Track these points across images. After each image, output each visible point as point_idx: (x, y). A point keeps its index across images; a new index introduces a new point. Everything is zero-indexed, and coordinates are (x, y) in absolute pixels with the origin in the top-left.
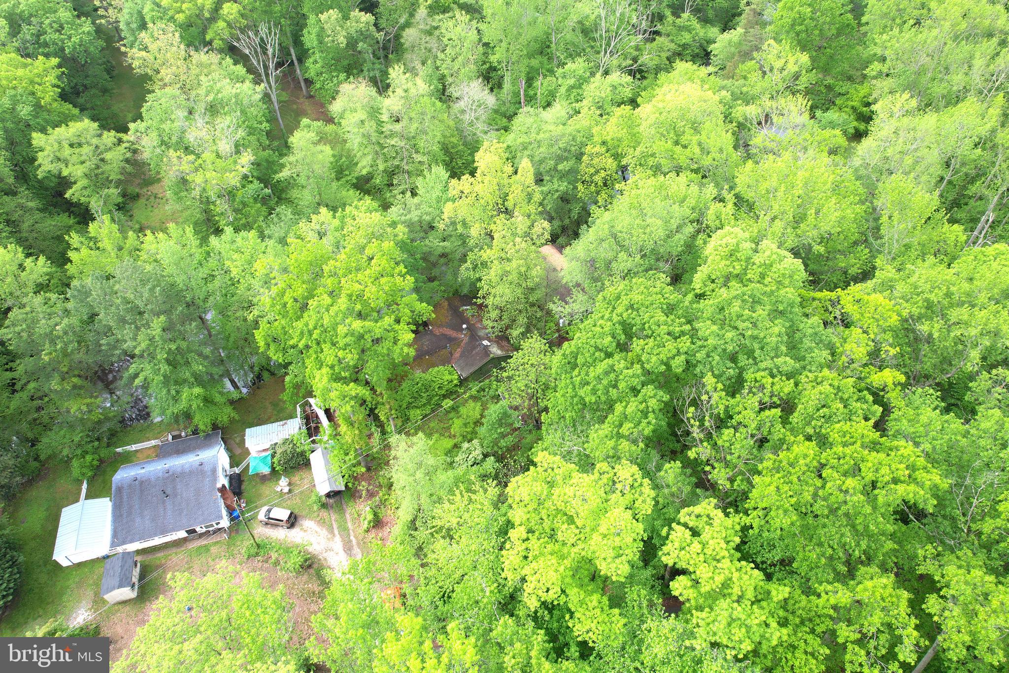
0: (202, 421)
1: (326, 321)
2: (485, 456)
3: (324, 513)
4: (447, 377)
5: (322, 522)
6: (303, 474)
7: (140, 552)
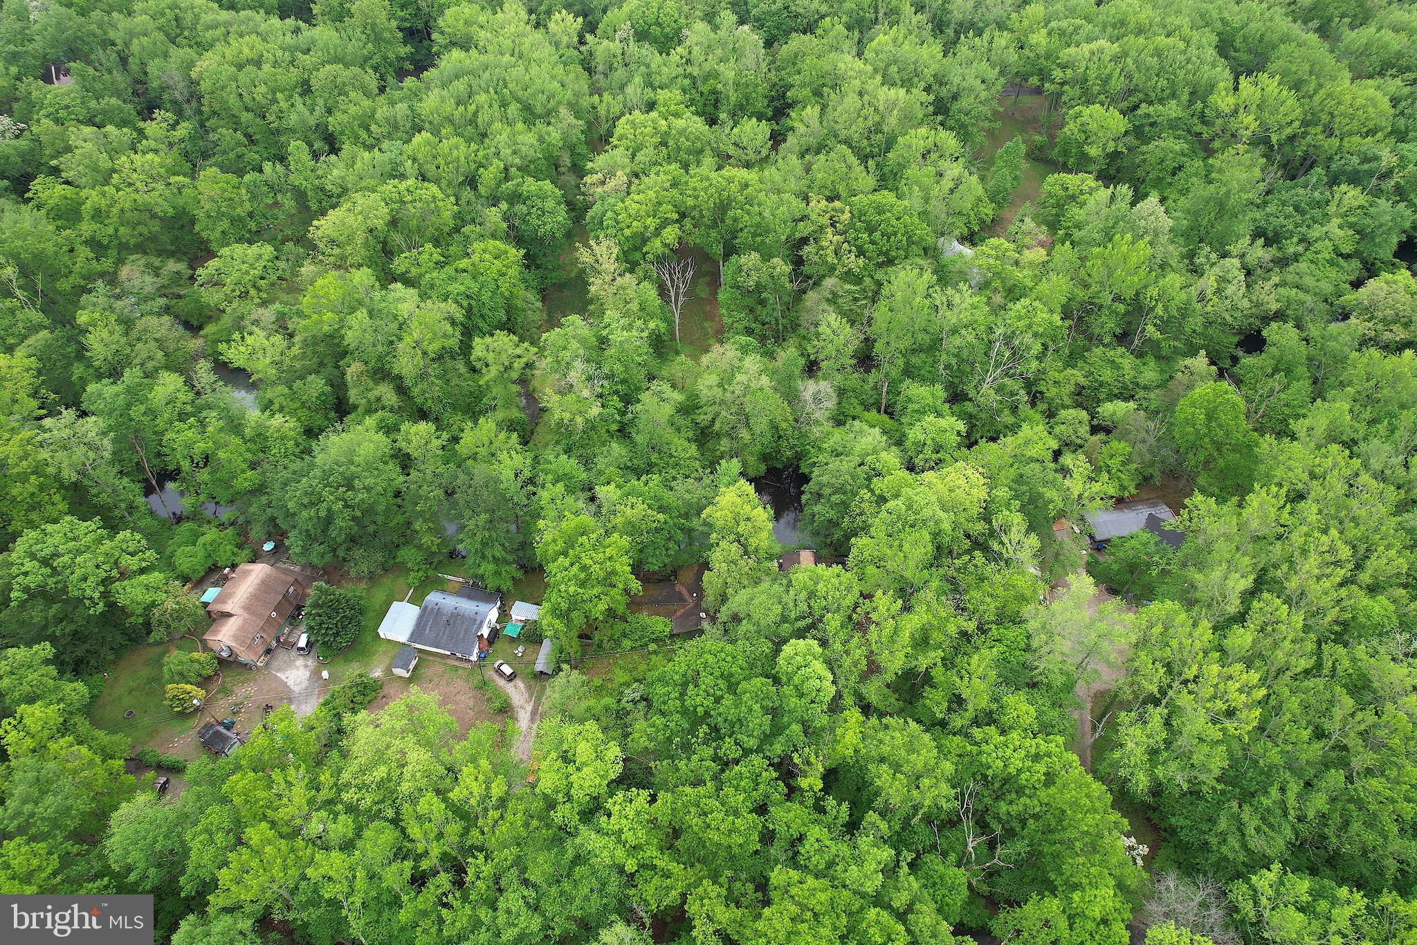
2: (644, 699)
3: (532, 682)
4: (660, 627)
5: (529, 688)
6: (535, 647)
7: (420, 651)
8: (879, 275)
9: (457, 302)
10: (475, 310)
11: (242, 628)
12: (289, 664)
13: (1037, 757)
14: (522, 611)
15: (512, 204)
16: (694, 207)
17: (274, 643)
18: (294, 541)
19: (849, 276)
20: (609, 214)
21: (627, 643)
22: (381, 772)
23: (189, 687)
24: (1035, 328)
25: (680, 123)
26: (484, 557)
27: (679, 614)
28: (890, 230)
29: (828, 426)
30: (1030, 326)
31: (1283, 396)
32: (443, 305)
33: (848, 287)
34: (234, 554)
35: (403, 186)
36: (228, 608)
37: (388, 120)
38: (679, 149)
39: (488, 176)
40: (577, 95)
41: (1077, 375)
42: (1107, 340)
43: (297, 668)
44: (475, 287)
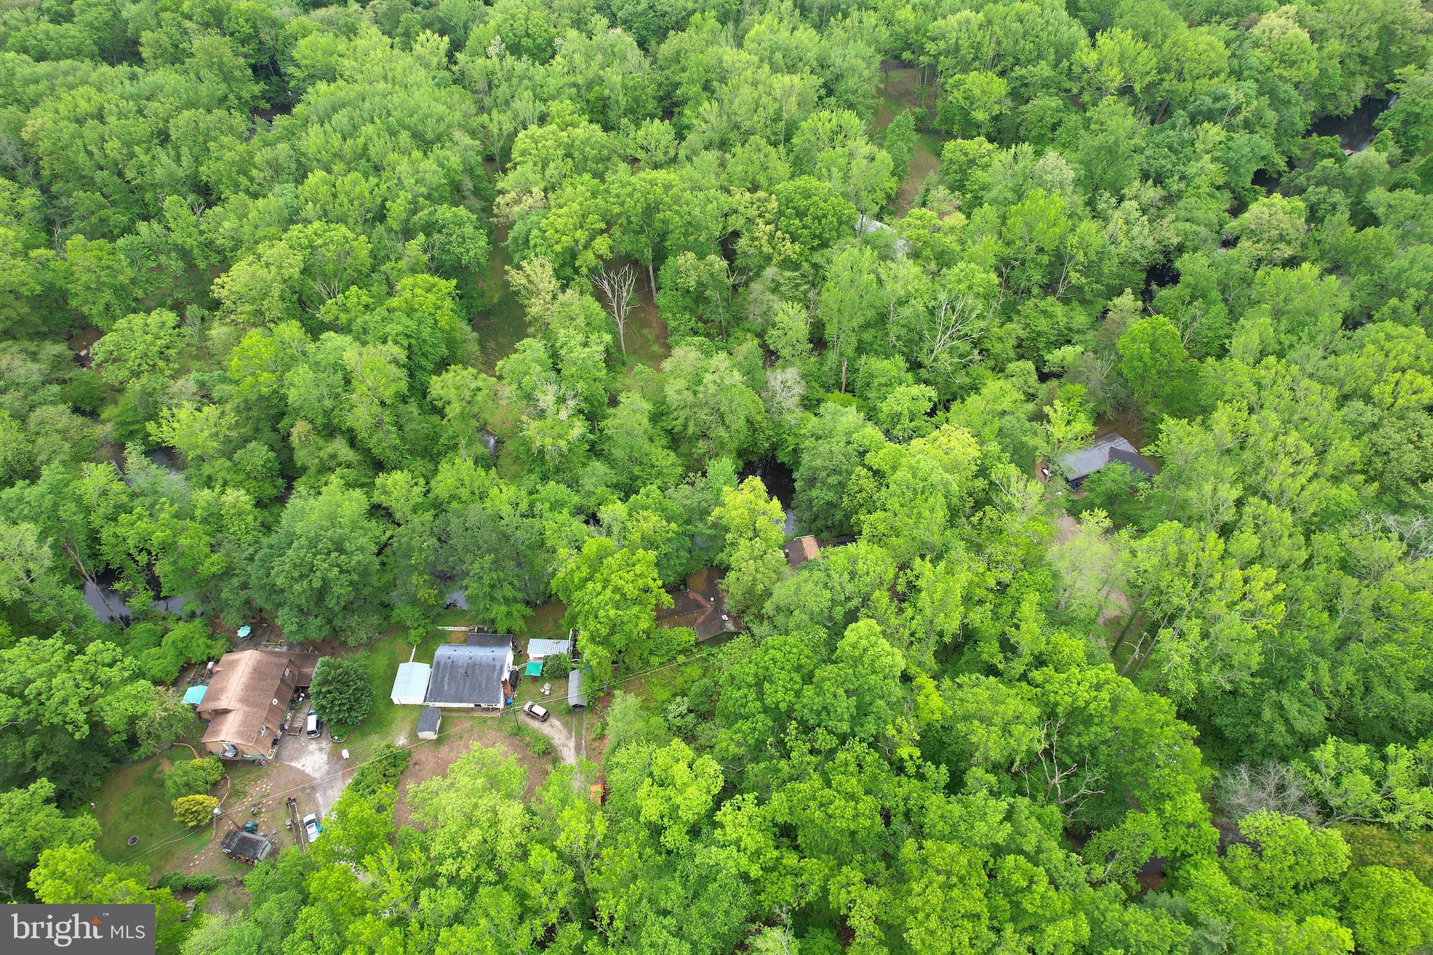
0: (502, 627)
1: (595, 602)
2: (690, 711)
3: (568, 718)
4: (686, 638)
5: (566, 724)
6: (562, 681)
7: (443, 709)
8: (817, 258)
9: (396, 343)
10: (416, 349)
11: (245, 723)
12: (302, 751)
13: (1098, 687)
14: (539, 649)
15: (428, 235)
16: (619, 215)
17: (279, 733)
18: (285, 620)
19: (788, 264)
20: (535, 232)
21: (655, 660)
22: (475, 836)
23: (199, 797)
24: (976, 289)
25: (579, 132)
26: (493, 599)
27: (700, 621)
28: (820, 213)
29: (799, 413)
30: (970, 288)
31: (1204, 320)
32: (385, 348)
33: (788, 274)
34: (209, 647)
35: (310, 230)
36: (223, 704)
37: (269, 163)
38: (586, 159)
39: (397, 208)
40: (466, 116)
41: (1015, 328)
42: (1035, 291)
43: (312, 753)
44: (413, 325)
